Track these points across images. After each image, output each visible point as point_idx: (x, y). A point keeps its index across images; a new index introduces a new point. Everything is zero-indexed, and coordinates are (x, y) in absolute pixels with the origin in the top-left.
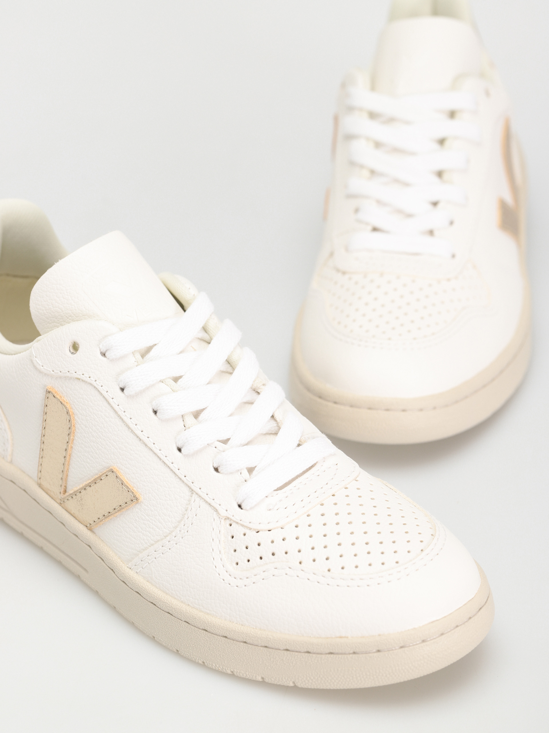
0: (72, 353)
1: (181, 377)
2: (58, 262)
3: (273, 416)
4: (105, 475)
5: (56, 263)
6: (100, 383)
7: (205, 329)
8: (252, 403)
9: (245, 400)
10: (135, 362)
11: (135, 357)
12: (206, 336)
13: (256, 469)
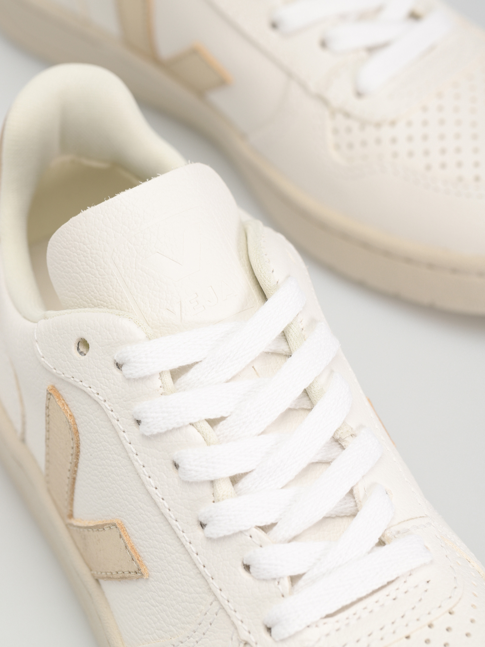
0: (81, 352)
1: (222, 419)
2: (86, 210)
3: (351, 492)
4: (108, 526)
5: (83, 211)
6: (110, 406)
7: (284, 335)
8: (328, 463)
9: (318, 458)
10: (160, 387)
11: (161, 379)
12: (283, 347)
13: (304, 578)
